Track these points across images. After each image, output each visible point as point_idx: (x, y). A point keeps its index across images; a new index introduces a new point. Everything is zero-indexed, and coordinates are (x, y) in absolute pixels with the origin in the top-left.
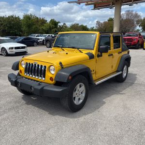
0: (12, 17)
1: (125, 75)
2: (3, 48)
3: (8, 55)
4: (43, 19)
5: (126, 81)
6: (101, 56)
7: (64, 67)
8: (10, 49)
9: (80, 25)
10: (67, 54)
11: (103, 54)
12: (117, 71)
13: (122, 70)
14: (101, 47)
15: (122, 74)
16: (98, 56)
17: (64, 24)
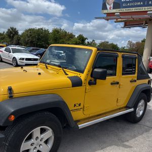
0: (42, 29)
1: (141, 113)
2: (14, 58)
3: (17, 65)
4: (71, 34)
5: (142, 122)
6: (95, 84)
7: (15, 95)
8: (20, 59)
9: (110, 43)
10: (40, 74)
11: (98, 80)
12: (127, 107)
13: (135, 106)
14: (96, 70)
15: (135, 111)
16: (90, 83)
17: (93, 41)
